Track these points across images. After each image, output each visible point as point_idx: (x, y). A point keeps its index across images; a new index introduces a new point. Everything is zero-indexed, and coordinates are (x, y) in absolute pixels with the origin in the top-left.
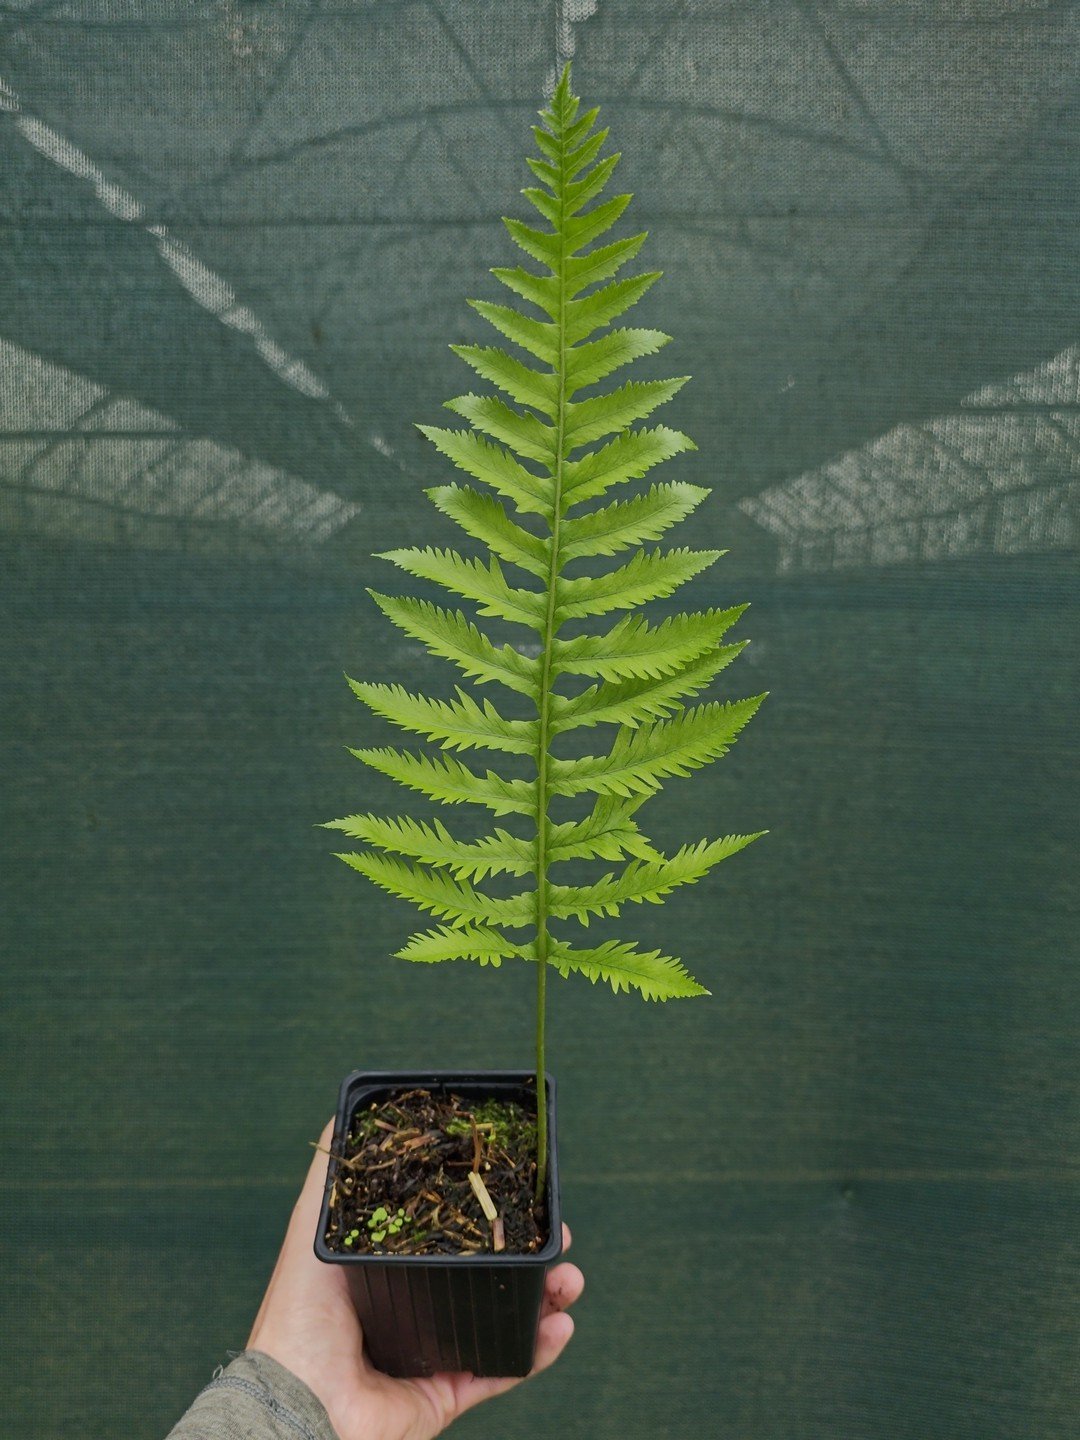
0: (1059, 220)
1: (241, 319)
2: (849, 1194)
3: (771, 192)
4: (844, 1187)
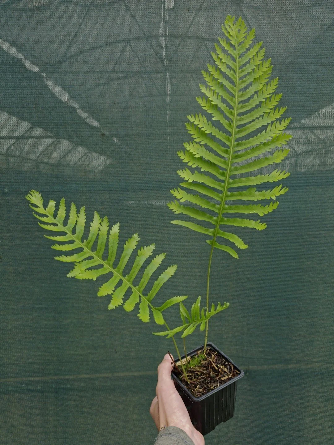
1: (72, 103)
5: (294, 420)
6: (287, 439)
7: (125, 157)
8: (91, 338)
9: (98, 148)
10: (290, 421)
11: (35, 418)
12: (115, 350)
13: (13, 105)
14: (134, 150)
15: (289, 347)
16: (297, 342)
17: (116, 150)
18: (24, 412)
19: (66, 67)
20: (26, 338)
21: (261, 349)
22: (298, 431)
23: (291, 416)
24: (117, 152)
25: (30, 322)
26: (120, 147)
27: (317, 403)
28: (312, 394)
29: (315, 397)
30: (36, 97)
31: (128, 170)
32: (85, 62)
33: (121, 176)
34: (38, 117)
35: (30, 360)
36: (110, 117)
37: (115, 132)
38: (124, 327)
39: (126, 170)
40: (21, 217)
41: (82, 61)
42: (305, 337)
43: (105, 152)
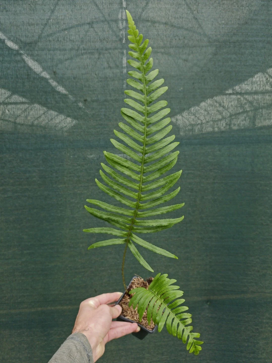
0: (255, 40)
1: (45, 75)
2: (208, 303)
3: (178, 33)
4: (207, 301)
5: (249, 344)
6: (244, 360)
7: (104, 119)
8: (74, 279)
9: (81, 112)
10: (246, 345)
11: (23, 352)
12: (95, 290)
13: (8, 76)
14: (112, 113)
15: (245, 280)
16: (252, 276)
17: (97, 113)
18: (13, 346)
19: (55, 45)
20: (16, 280)
21: (221, 283)
22: (254, 353)
23: (247, 341)
24: (98, 115)
25: (19, 266)
26: (100, 111)
27: (269, 328)
28: (265, 321)
29: (267, 323)
30: (28, 70)
31: (106, 131)
32: (70, 40)
33: (101, 135)
34: (30, 87)
35: (19, 300)
36: (92, 85)
37: (95, 98)
38: (103, 269)
39: (105, 131)
40: (13, 172)
41: (68, 40)
42: (259, 271)
43: (87, 115)
